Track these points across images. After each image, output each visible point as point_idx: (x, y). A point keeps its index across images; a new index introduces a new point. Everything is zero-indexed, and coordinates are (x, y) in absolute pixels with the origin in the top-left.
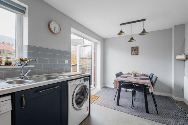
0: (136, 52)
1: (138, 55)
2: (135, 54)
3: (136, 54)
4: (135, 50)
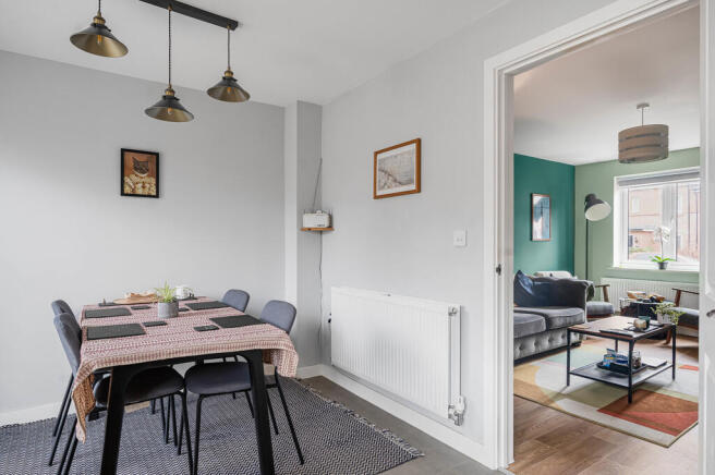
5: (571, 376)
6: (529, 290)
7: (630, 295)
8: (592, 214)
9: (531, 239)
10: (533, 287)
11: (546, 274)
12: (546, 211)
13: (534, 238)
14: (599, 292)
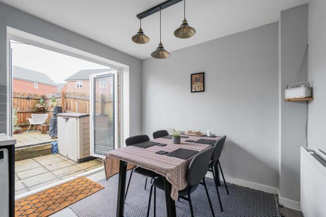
0: (200, 85)
1: (204, 91)
2: (197, 90)
3: (199, 90)
4: (198, 81)
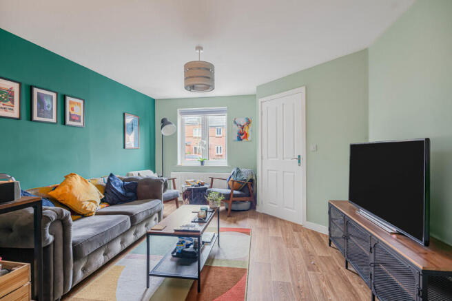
5: (150, 277)
6: (119, 190)
7: (187, 183)
8: (166, 131)
9: (124, 147)
10: (124, 187)
11: (135, 174)
12: (136, 128)
13: (127, 146)
14: (170, 184)
